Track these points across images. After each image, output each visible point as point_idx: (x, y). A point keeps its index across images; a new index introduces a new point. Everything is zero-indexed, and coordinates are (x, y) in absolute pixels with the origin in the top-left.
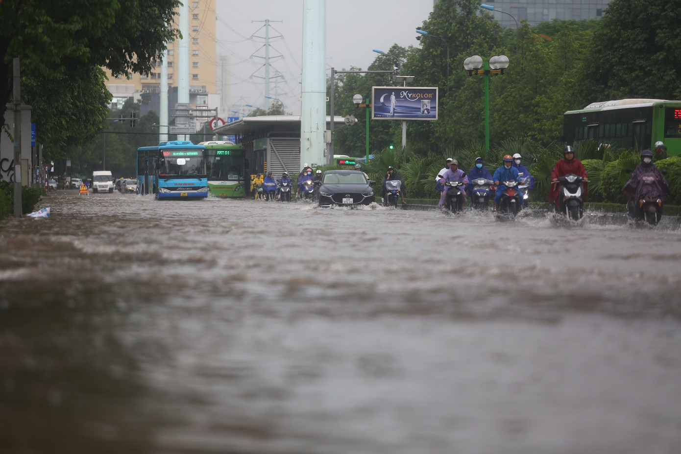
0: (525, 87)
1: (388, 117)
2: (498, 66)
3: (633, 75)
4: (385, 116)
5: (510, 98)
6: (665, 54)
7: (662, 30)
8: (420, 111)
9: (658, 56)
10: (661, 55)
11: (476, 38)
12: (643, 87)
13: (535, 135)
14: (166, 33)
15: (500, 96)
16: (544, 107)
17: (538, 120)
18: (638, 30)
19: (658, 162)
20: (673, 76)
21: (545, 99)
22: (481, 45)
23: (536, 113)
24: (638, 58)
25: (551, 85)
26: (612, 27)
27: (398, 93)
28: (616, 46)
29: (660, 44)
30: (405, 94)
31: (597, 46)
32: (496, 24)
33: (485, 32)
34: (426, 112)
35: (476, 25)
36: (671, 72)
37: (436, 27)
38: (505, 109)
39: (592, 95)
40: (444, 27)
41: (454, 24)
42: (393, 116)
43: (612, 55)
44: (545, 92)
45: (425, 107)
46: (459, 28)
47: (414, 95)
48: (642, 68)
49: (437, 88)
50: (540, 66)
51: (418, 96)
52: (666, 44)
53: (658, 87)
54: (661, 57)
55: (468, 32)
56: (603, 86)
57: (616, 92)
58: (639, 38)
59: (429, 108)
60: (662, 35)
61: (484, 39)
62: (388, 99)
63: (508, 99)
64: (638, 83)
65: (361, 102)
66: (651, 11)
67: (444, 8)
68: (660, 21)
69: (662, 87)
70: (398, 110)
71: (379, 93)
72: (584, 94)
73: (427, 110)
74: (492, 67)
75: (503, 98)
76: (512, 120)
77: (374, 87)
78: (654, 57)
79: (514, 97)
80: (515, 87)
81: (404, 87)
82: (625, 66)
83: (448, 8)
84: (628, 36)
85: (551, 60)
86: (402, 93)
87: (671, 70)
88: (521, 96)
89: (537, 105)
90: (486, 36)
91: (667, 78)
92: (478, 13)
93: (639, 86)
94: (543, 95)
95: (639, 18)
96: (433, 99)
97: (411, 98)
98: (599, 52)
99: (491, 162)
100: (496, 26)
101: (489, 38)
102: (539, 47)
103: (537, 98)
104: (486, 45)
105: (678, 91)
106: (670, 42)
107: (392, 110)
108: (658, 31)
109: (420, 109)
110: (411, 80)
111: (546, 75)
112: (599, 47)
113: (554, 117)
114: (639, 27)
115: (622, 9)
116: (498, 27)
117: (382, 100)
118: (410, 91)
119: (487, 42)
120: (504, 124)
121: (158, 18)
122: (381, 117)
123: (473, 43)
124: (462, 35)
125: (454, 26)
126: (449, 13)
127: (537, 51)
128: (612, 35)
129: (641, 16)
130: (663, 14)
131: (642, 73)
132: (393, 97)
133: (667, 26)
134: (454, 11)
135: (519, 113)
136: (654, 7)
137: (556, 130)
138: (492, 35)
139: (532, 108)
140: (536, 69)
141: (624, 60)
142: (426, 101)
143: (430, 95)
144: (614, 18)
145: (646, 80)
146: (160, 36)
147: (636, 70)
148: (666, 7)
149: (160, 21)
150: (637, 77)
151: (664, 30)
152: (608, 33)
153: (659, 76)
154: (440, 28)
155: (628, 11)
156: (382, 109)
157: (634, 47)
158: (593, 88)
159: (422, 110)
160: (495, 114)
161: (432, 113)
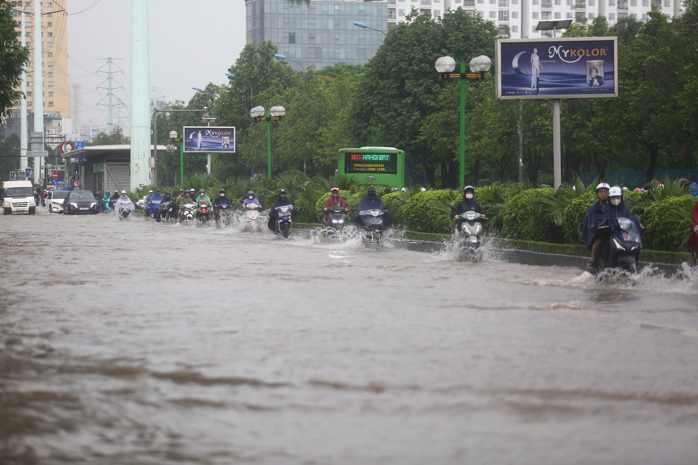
0: (311, 121)
1: (196, 150)
2: (277, 114)
3: (389, 114)
4: (194, 150)
5: (300, 129)
6: (412, 99)
7: (409, 80)
8: (221, 146)
9: (407, 101)
10: (409, 100)
11: (274, 80)
12: (396, 124)
13: (318, 159)
14: (13, 95)
15: (291, 127)
16: (325, 136)
17: (321, 147)
18: (392, 80)
19: (386, 195)
20: (418, 116)
21: (326, 130)
22: (277, 85)
23: (320, 141)
24: (393, 102)
25: (330, 119)
26: (372, 77)
27: (203, 131)
28: (375, 92)
29: (408, 91)
30: (209, 132)
31: (361, 92)
32: (289, 68)
33: (281, 75)
34: (226, 146)
35: (273, 69)
36: (416, 113)
37: (241, 71)
38: (295, 138)
39: (358, 131)
40: (248, 71)
41: (256, 68)
42: (200, 150)
43: (373, 99)
44: (326, 125)
45: (225, 143)
46: (260, 71)
47: (216, 133)
48: (395, 110)
49: (234, 127)
50: (322, 103)
51: (220, 133)
52: (413, 91)
53: (407, 124)
54: (409, 101)
55: (267, 74)
56: (366, 124)
57: (375, 128)
58: (393, 86)
59: (228, 143)
60: (409, 84)
61: (280, 80)
62: (195, 136)
63: (297, 130)
64: (392, 121)
65: (176, 137)
66: (401, 65)
67: (248, 55)
68: (408, 73)
69: (410, 124)
70: (204, 145)
71: (188, 131)
72: (352, 130)
73: (227, 144)
74: (273, 115)
75: (293, 129)
76: (301, 146)
77: (184, 127)
78: (404, 101)
79: (303, 128)
80: (304, 120)
81: (209, 127)
82: (382, 108)
83: (251, 56)
84: (384, 84)
85: (330, 99)
86: (207, 132)
87: (417, 111)
88: (307, 128)
89: (320, 135)
90: (281, 78)
91: (413, 118)
92: (275, 60)
93: (393, 123)
94: (325, 127)
95: (392, 71)
96: (231, 136)
97: (214, 135)
98: (363, 97)
99: (271, 190)
100: (290, 70)
101: (284, 80)
102: (321, 88)
103: (320, 130)
104: (281, 85)
105: (422, 127)
106: (416, 90)
107: (199, 145)
108: (407, 81)
109: (221, 144)
110: (214, 121)
111: (327, 111)
112: (362, 93)
113: (333, 145)
114: (392, 78)
115: (379, 64)
116: (291, 70)
117: (191, 137)
118: (213, 130)
119: (282, 83)
120: (295, 150)
121: (6, 83)
122: (191, 150)
123: (271, 84)
124: (263, 77)
125: (256, 70)
126: (252, 59)
127: (320, 91)
128: (372, 84)
129: (393, 69)
130: (410, 68)
131: (395, 114)
132: (200, 135)
133: (413, 77)
134: (256, 57)
135: (307, 141)
136: (403, 62)
137: (335, 155)
138: (287, 77)
139: (317, 137)
140: (319, 106)
141: (382, 103)
142: (226, 138)
143: (229, 133)
144: (373, 71)
145: (398, 119)
146: (8, 96)
147: (391, 111)
148: (412, 63)
149: (8, 85)
150: (392, 117)
151: (411, 80)
152: (369, 82)
153: (408, 116)
154: (245, 72)
155: (384, 65)
156: (191, 144)
157: (389, 94)
158: (358, 125)
159: (223, 145)
160: (288, 142)
161: (231, 147)
